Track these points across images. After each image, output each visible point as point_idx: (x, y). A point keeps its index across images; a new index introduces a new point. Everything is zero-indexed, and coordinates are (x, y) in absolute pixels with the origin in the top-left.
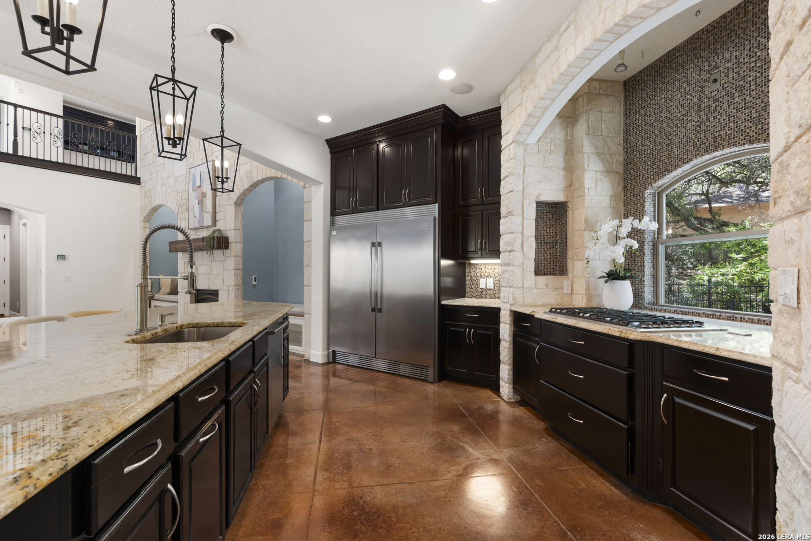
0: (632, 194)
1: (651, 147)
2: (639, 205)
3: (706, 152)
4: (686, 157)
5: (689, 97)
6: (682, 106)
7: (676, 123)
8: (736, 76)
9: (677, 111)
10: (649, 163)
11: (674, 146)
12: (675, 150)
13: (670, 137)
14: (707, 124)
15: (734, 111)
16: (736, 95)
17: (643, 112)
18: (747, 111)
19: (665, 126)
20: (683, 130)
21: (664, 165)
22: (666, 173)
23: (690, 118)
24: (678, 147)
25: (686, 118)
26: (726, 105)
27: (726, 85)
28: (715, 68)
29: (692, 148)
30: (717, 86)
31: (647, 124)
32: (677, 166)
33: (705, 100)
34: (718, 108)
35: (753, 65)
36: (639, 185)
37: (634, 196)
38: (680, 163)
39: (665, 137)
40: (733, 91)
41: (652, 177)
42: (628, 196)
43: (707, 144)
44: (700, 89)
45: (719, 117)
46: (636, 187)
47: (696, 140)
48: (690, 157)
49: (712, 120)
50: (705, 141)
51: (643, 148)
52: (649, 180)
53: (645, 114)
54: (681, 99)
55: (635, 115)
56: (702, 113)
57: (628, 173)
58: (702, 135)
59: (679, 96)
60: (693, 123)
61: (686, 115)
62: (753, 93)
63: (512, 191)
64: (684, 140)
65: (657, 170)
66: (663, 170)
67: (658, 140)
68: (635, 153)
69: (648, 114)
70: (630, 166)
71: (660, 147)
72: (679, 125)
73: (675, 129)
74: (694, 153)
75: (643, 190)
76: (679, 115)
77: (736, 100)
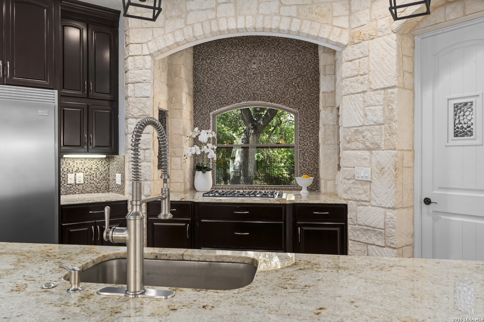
0: (200, 113)
1: (215, 85)
2: (206, 121)
3: (249, 99)
4: (237, 99)
5: (240, 65)
6: (236, 68)
7: (231, 77)
8: (264, 66)
9: (233, 71)
10: (213, 96)
11: (230, 90)
12: (230, 93)
13: (228, 84)
14: (250, 84)
15: (263, 83)
16: (265, 75)
17: (209, 61)
18: (269, 85)
19: (224, 76)
20: (236, 83)
21: (224, 100)
22: (225, 105)
23: (240, 78)
24: (233, 92)
25: (238, 77)
26: (259, 79)
27: (259, 68)
28: (254, 56)
29: (241, 95)
30: (255, 66)
31: (211, 70)
32: (232, 103)
33: (249, 71)
34: (256, 78)
35: (272, 64)
36: (206, 108)
37: (202, 114)
38: (234, 101)
39: (224, 83)
40: (263, 73)
41: (216, 105)
42: (197, 113)
43: (250, 96)
44: (246, 64)
45: (256, 83)
46: (204, 109)
47: (244, 91)
48: (240, 100)
49: (252, 83)
50: (248, 93)
51: (209, 85)
52: (213, 107)
53: (210, 63)
54: (235, 64)
55: (202, 60)
56: (247, 77)
57: (197, 97)
58: (247, 90)
59: (234, 62)
60: (242, 81)
61: (238, 75)
62: (272, 78)
63: (149, 97)
64: (237, 89)
65: (219, 101)
66: (223, 103)
67: (219, 83)
68: (202, 86)
69: (212, 64)
70: (199, 94)
71: (221, 88)
72: (234, 79)
73: (231, 80)
74: (242, 98)
75: (208, 111)
76: (234, 73)
77: (264, 78)
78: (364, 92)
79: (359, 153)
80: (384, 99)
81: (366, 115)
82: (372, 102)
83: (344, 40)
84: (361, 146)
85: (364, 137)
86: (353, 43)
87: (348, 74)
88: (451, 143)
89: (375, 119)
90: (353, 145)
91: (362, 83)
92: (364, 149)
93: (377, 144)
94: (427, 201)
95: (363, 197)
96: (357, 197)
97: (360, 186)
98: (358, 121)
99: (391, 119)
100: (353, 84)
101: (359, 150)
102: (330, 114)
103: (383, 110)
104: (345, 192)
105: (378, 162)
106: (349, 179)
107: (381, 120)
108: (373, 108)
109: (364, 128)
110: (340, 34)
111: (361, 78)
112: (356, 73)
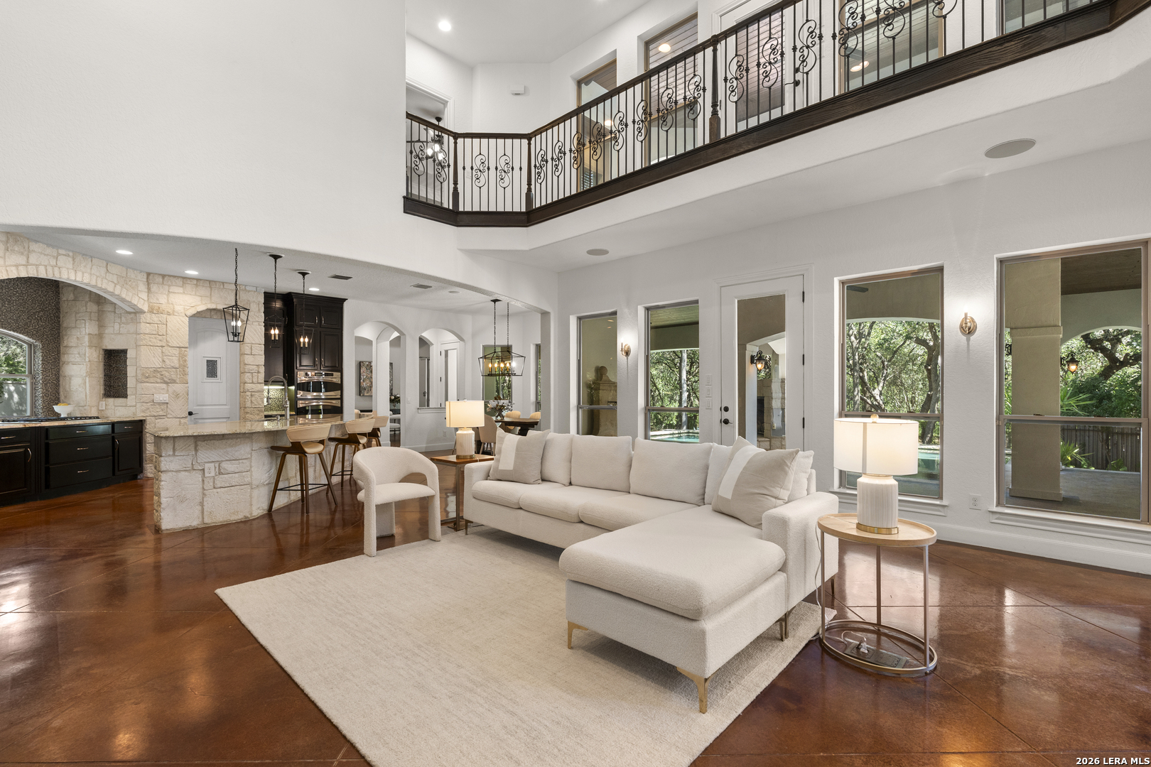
78: (162, 346)
79: (157, 385)
80: (179, 353)
81: (164, 361)
82: (169, 354)
83: (145, 308)
84: (159, 381)
85: (162, 375)
86: (151, 311)
87: (147, 331)
88: (205, 381)
89: (172, 365)
90: (152, 380)
91: (160, 340)
92: (161, 383)
93: (173, 380)
94: (190, 414)
95: (161, 413)
96: (155, 414)
97: (158, 406)
98: (157, 364)
99: (184, 366)
100: (151, 339)
101: (157, 383)
102: (95, 353)
103: (179, 360)
104: (143, 412)
105: (174, 391)
106: (147, 403)
107: (177, 366)
108: (171, 358)
109: (162, 369)
110: (144, 304)
111: (160, 337)
112: (154, 332)
